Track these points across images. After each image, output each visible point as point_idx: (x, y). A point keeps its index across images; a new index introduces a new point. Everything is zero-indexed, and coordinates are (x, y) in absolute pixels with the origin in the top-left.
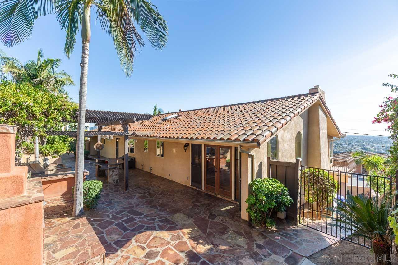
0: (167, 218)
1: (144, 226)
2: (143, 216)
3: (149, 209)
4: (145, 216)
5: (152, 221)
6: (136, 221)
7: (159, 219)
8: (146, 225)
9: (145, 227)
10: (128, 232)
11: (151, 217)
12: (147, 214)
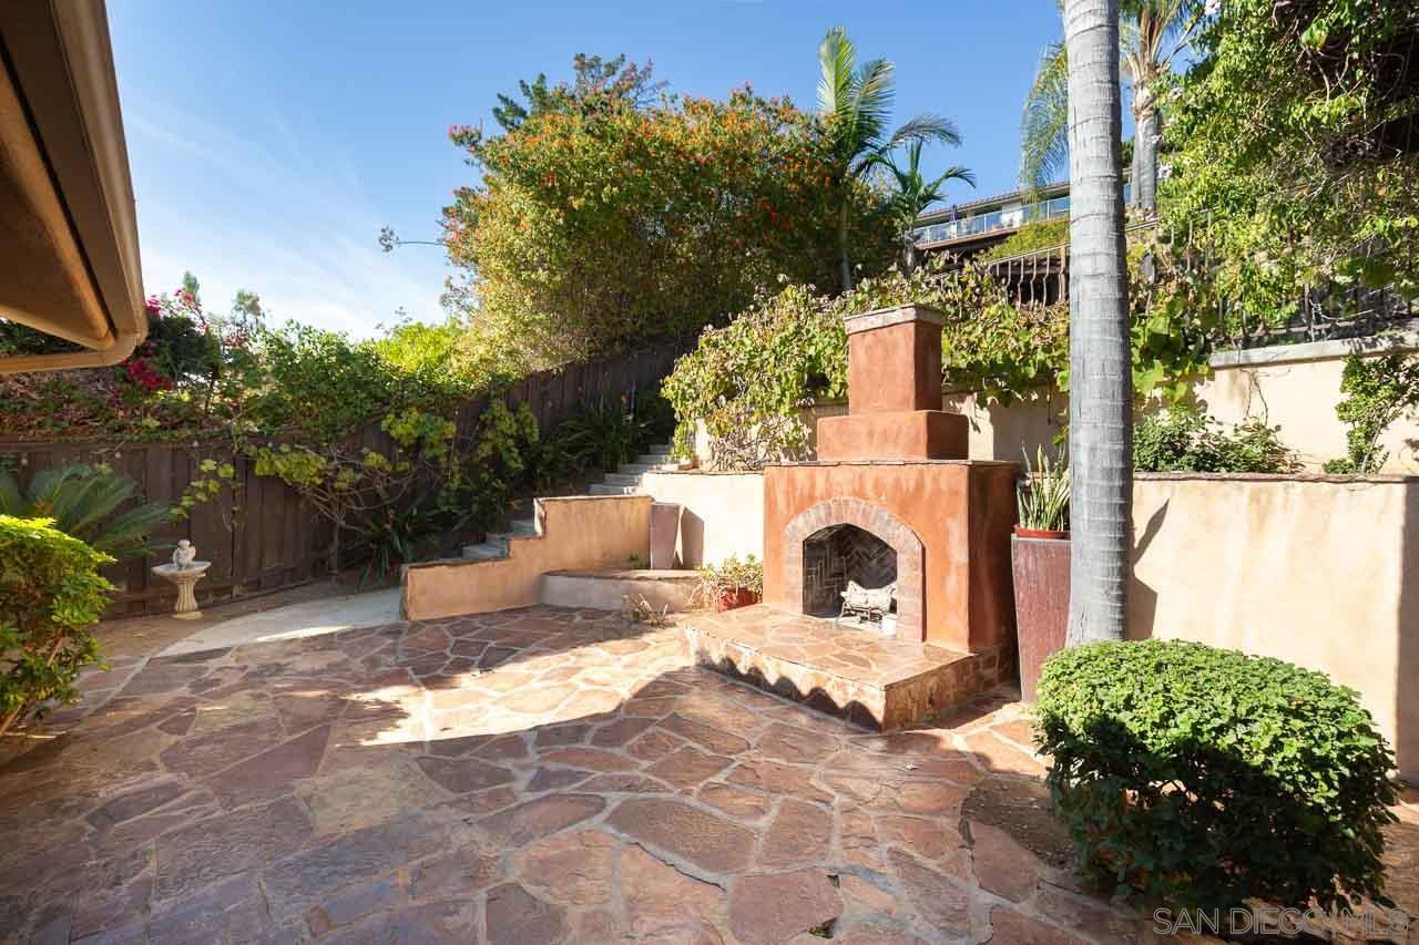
0: (452, 796)
1: (595, 741)
2: (614, 799)
3: (577, 897)
4: (601, 805)
5: (552, 766)
6: (645, 764)
7: (508, 791)
8: (586, 745)
9: (589, 736)
10: (660, 719)
11: (561, 797)
12: (585, 824)
